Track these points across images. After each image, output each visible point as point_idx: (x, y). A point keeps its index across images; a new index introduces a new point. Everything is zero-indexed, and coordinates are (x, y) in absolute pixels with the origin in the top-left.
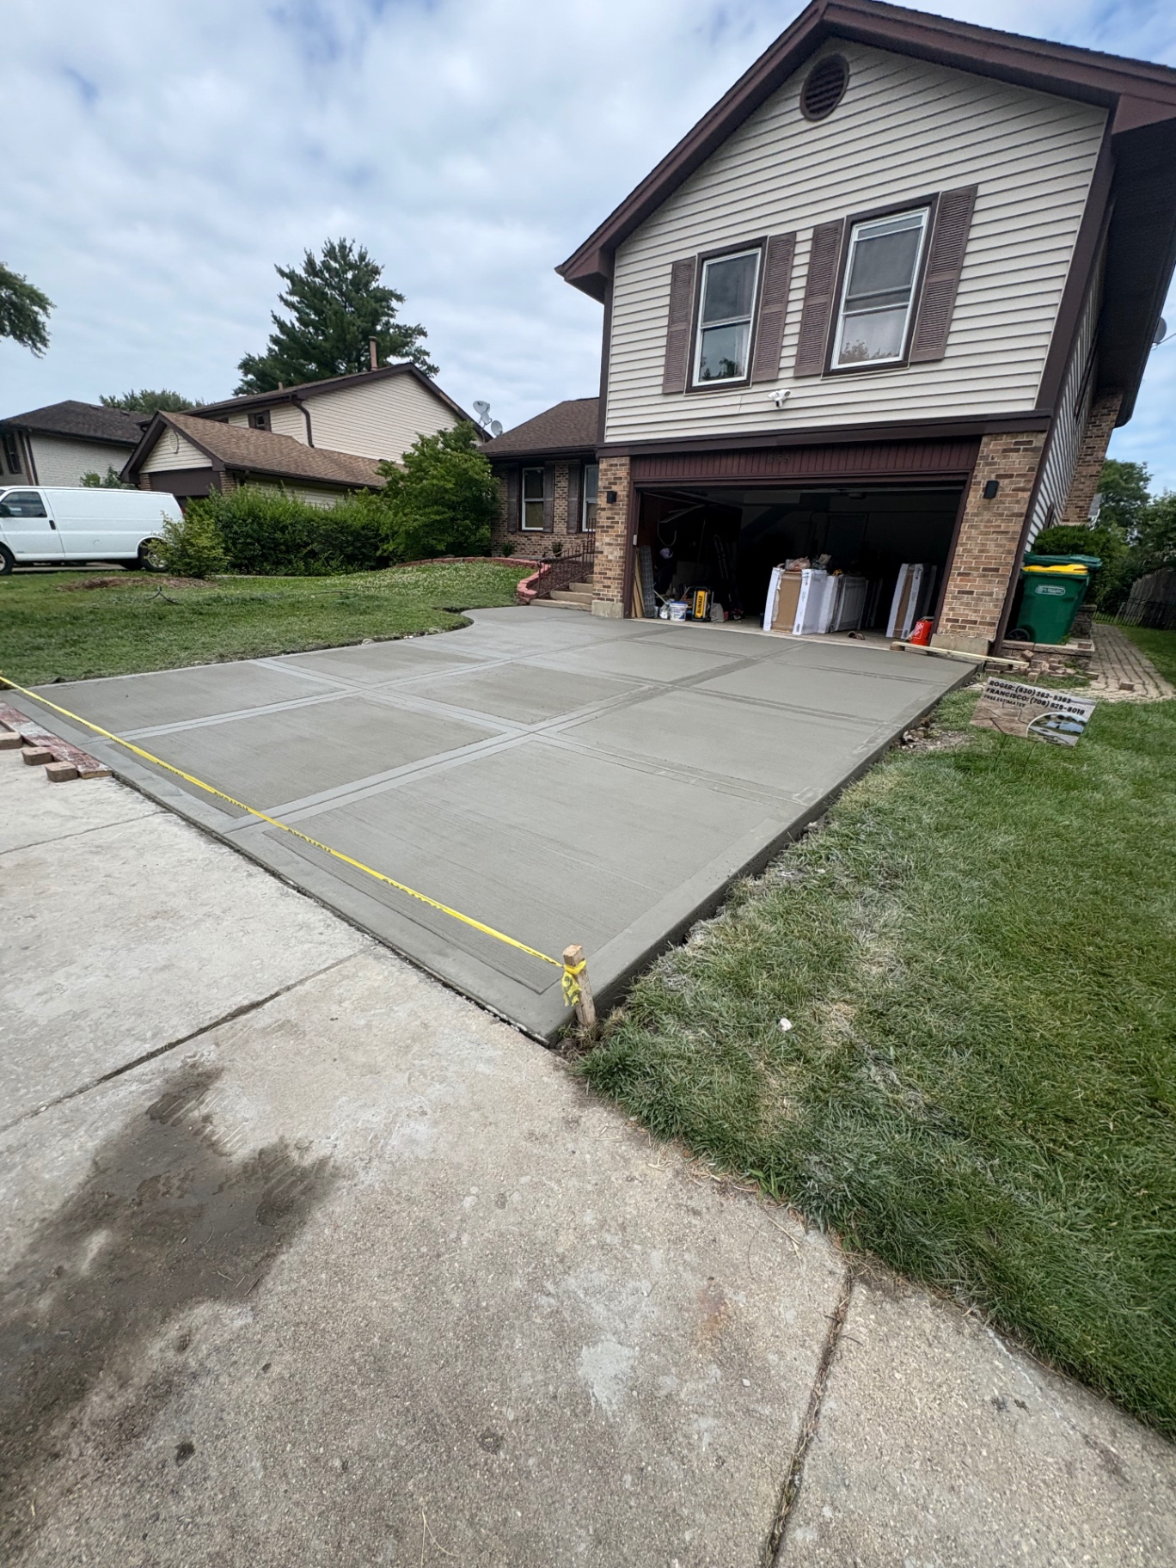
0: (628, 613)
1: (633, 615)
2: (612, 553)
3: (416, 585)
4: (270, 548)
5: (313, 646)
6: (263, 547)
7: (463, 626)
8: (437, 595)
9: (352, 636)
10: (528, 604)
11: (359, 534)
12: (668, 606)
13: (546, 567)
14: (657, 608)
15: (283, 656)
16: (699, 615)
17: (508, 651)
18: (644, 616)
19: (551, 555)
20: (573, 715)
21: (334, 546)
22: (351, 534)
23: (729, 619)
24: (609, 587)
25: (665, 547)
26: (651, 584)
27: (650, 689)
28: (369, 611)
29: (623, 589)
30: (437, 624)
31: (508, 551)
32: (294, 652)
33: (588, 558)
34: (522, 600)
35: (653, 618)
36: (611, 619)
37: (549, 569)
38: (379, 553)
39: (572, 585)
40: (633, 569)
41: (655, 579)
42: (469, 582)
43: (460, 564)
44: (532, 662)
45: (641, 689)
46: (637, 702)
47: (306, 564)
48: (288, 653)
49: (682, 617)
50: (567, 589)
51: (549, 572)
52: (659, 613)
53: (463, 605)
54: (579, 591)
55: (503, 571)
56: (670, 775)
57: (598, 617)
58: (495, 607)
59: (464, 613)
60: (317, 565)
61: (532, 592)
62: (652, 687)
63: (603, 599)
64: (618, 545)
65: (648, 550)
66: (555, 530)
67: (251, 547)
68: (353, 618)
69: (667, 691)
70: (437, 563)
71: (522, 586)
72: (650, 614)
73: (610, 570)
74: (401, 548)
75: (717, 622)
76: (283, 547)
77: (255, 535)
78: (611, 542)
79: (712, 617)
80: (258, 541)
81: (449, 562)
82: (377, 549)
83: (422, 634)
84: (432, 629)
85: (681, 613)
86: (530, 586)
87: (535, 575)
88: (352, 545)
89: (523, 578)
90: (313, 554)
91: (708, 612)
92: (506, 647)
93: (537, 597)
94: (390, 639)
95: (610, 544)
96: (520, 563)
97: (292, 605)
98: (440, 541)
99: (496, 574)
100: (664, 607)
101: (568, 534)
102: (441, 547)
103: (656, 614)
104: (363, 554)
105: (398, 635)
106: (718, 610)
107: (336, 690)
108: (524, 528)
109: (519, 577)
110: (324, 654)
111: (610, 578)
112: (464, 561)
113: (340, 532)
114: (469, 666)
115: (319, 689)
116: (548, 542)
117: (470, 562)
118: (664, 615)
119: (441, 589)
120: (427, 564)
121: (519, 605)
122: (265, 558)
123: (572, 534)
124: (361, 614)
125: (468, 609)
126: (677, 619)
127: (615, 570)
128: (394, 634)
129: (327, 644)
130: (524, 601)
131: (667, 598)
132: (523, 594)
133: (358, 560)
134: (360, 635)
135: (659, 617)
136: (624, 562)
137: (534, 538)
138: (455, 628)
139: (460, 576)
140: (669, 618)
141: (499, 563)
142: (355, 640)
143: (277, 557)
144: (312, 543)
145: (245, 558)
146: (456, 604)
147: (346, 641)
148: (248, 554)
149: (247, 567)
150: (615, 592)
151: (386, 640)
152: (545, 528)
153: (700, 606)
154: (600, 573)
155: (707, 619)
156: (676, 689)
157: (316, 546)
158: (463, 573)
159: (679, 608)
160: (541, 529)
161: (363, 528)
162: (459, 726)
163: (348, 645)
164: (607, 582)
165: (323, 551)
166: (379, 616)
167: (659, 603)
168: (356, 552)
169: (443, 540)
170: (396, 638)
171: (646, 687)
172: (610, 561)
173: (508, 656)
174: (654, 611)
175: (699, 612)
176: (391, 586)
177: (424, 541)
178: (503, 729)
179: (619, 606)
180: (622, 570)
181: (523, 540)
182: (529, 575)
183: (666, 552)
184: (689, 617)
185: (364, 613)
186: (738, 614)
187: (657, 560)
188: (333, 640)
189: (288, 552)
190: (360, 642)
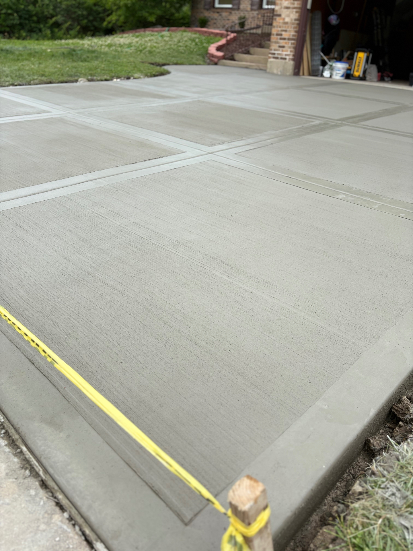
0: (297, 71)
1: (301, 73)
2: (288, 16)
3: (130, 45)
4: (25, 19)
5: (36, 81)
6: (20, 17)
7: (162, 74)
8: (144, 53)
9: (71, 76)
10: (216, 64)
11: (91, 10)
12: (331, 66)
13: (232, 35)
14: (321, 68)
15: (11, 87)
16: (356, 74)
17: (195, 93)
18: (310, 74)
19: (237, 28)
20: (250, 141)
21: (73, 20)
22: (86, 9)
23: (381, 79)
24: (283, 47)
25: (332, 14)
26: (319, 46)
27: (320, 124)
28: (88, 59)
29: (295, 48)
30: (141, 72)
31: (204, 23)
32: (20, 85)
33: (266, 29)
34: (212, 61)
35: (317, 76)
36: (283, 75)
37: (235, 37)
38: (105, 24)
39: (252, 50)
40: (305, 31)
41: (323, 42)
42: (170, 45)
43: (166, 33)
44: (216, 100)
45: (313, 123)
46: (308, 133)
47: (52, 32)
48: (16, 85)
49: (342, 76)
50: (248, 53)
51: (234, 39)
52: (323, 72)
53: (164, 62)
54: (258, 53)
55: (198, 38)
56: (350, 199)
57: (273, 74)
58: (190, 64)
59: (166, 67)
60: (60, 33)
61: (220, 54)
62: (322, 122)
63: (277, 58)
64: (295, 8)
65: (318, 16)
66: (242, 7)
67: (11, 17)
68: (75, 64)
69: (336, 126)
70: (148, 32)
71: (212, 49)
72: (315, 73)
73: (286, 31)
74: (122, 19)
75: (371, 81)
76: (35, 18)
77: (14, 7)
78: (289, 5)
79: (368, 77)
80: (17, 12)
81: (157, 31)
82: (103, 20)
83: (128, 78)
84: (136, 75)
85: (342, 72)
86: (219, 49)
87: (223, 41)
88: (87, 18)
89: (213, 43)
90: (57, 25)
91: (365, 72)
92: (194, 90)
93: (224, 58)
94: (102, 80)
95: (287, 8)
96: (212, 33)
97: (30, 55)
98: (151, 14)
99: (193, 40)
100: (327, 67)
101: (252, 10)
102: (152, 19)
103: (320, 72)
104: (94, 26)
105: (108, 78)
106: (373, 70)
107: (44, 112)
108: (217, 5)
109: (209, 43)
110: (46, 87)
111: (284, 39)
112: (169, 31)
113: (78, 7)
114: (161, 101)
115: (28, 110)
116: (235, 18)
117: (172, 31)
118: (327, 74)
119: (148, 49)
120: (141, 32)
121: (209, 64)
122: (22, 26)
123: (255, 10)
124: (82, 61)
125: (168, 64)
126: (338, 76)
127: (290, 31)
128: (105, 77)
129: (49, 80)
130: (214, 61)
131: (330, 60)
132: (213, 56)
133: (91, 31)
134: (77, 76)
135: (322, 75)
136: (298, 24)
137: (224, 14)
138: (155, 76)
139: (165, 41)
140: (331, 77)
141: (196, 32)
142: (72, 79)
143: (31, 26)
144: (56, 15)
145: (8, 26)
146: (158, 60)
147: (65, 79)
148: (9, 22)
149: (8, 33)
150: (288, 52)
151: (98, 80)
152: (233, 5)
153: (359, 66)
154: (277, 35)
155: (363, 78)
156: (346, 125)
157: (59, 18)
158: (166, 39)
159: (340, 67)
160: (230, 6)
161: (95, 5)
162: (142, 144)
163: (66, 82)
164: (282, 43)
165: (66, 22)
166: (95, 63)
167: (324, 63)
168: (89, 24)
169: (153, 13)
170: (106, 80)
171: (317, 122)
172: (286, 23)
173: (196, 96)
174: (318, 70)
175: (357, 71)
176: (110, 46)
177: (139, 14)
178: (183, 148)
179: (290, 64)
180: (296, 32)
181: (216, 15)
182: (219, 40)
183: (333, 19)
184: (348, 76)
185: (85, 60)
186: (388, 76)
187: (326, 25)
188: (53, 78)
189: (38, 22)
190: (76, 81)
